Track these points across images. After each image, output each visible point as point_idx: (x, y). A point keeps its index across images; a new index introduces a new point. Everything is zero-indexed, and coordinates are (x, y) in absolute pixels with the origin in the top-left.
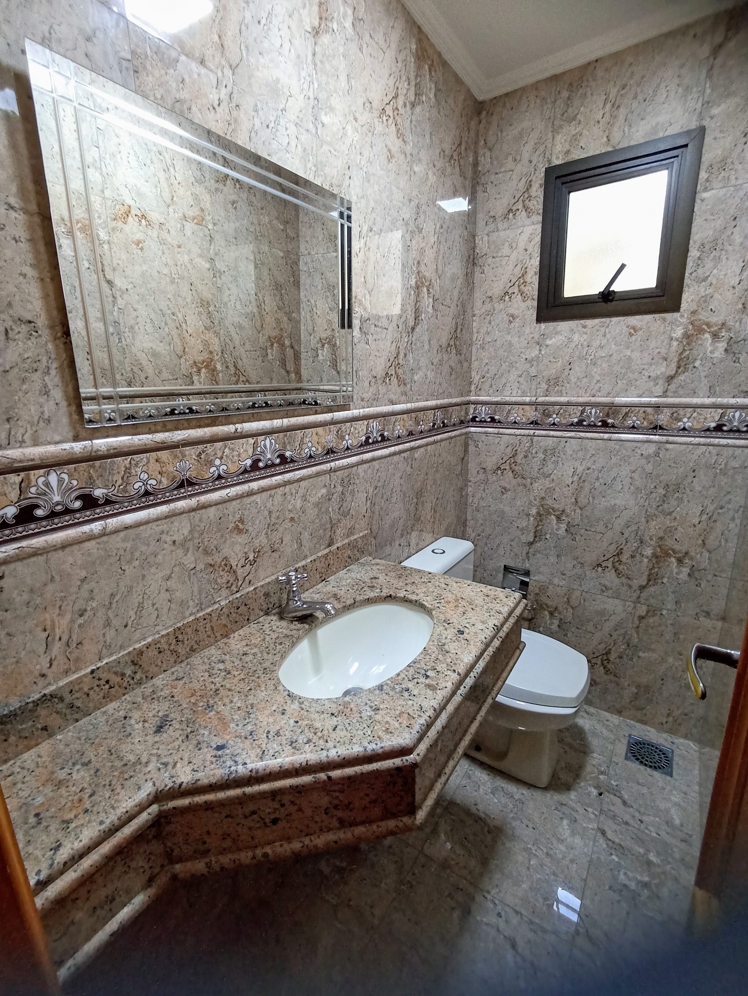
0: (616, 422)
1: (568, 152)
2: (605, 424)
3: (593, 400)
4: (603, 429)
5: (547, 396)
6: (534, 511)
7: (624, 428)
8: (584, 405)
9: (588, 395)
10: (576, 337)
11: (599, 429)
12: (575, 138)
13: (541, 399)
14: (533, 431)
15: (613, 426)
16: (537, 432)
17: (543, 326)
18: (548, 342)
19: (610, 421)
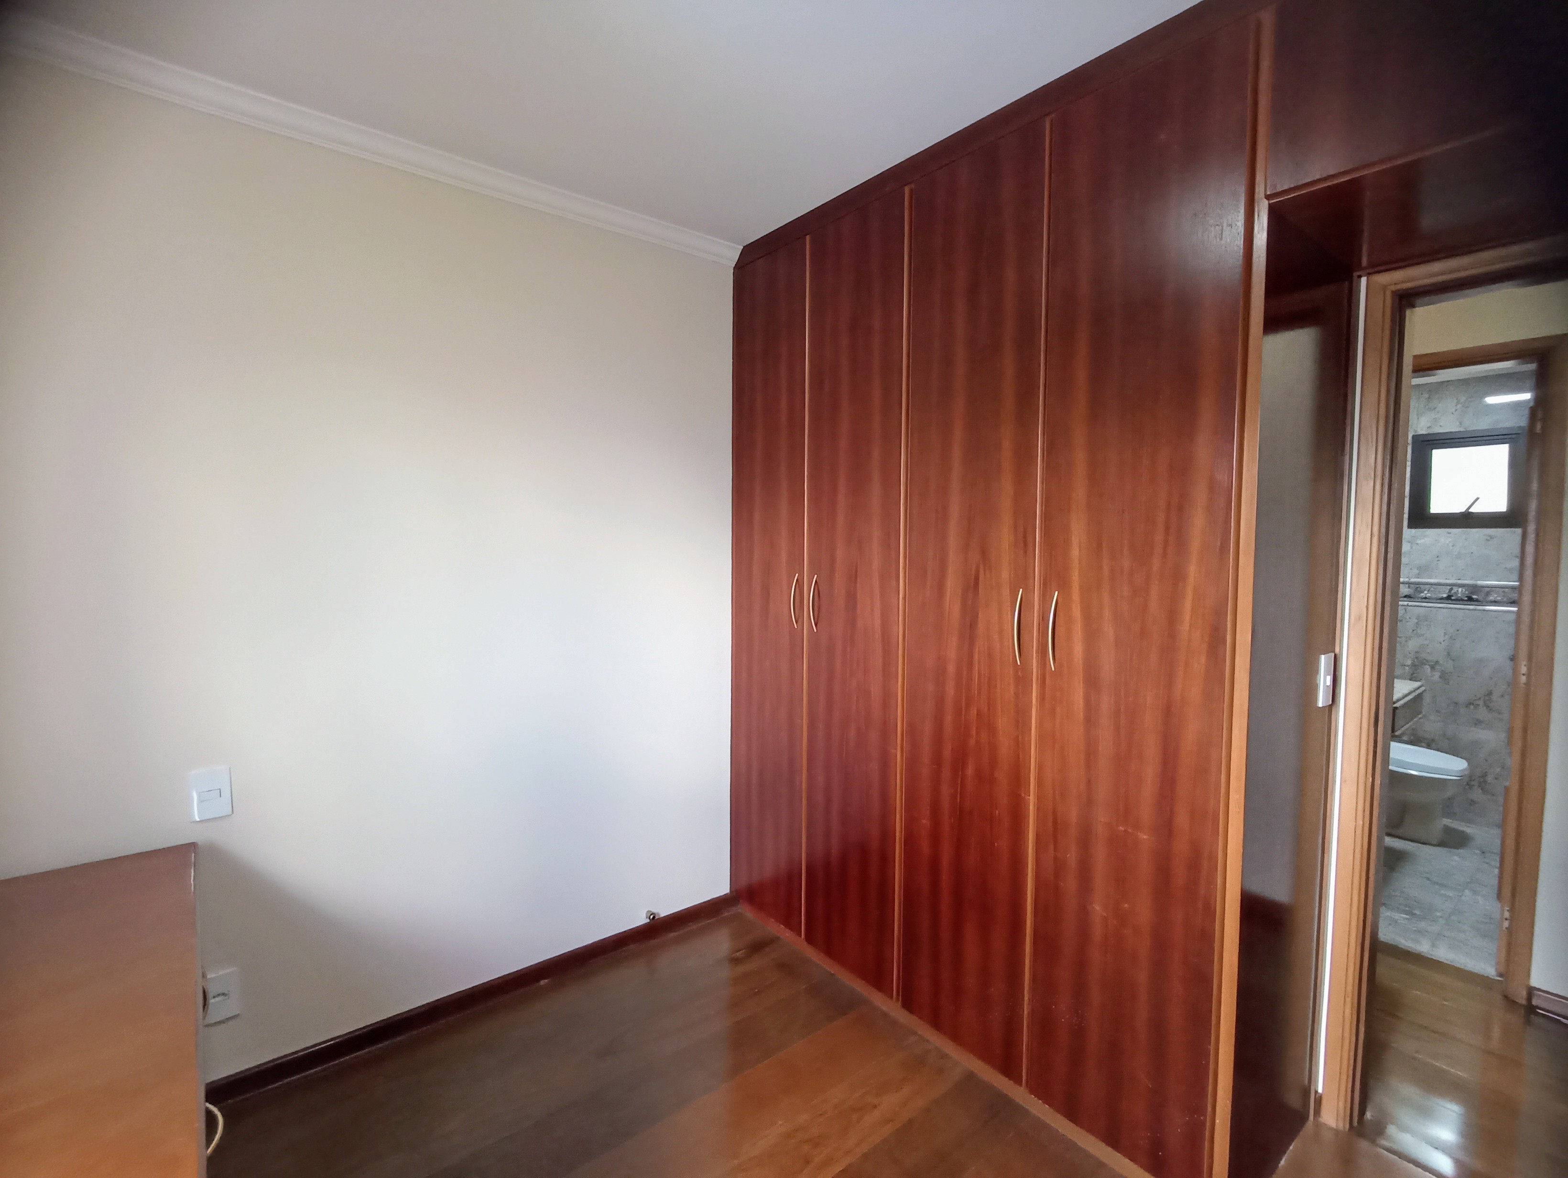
0: (1480, 598)
1: (1429, 427)
2: (1470, 599)
3: (1460, 582)
4: (1469, 603)
5: (1418, 578)
6: (1409, 662)
7: (1487, 602)
8: (1453, 585)
9: (1454, 579)
10: (1442, 540)
11: (1466, 603)
12: (1435, 420)
13: (1413, 580)
14: (1407, 603)
15: (1477, 600)
16: (1410, 603)
17: (1413, 531)
18: (1419, 542)
19: (1474, 597)
